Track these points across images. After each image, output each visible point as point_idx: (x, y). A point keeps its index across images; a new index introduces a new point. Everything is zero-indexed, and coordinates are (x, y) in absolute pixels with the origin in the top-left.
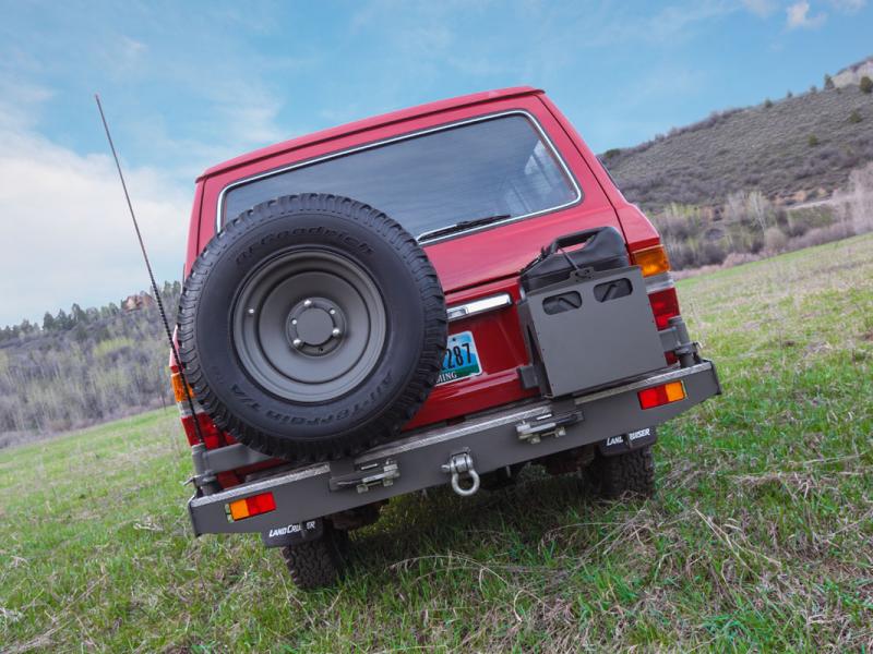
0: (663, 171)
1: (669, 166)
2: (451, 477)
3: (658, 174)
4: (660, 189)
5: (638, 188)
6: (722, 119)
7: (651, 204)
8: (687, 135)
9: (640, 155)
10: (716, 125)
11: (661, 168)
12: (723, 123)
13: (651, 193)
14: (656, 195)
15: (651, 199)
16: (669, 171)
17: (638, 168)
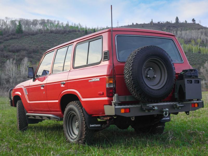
0: (39, 47)
1: (42, 45)
2: (164, 112)
3: (37, 47)
4: (36, 54)
5: (27, 50)
6: (68, 32)
7: (32, 59)
8: (53, 34)
9: (31, 36)
10: (65, 34)
11: (39, 45)
12: (68, 34)
13: (32, 54)
14: (34, 56)
15: (31, 57)
16: (42, 47)
17: (29, 42)
